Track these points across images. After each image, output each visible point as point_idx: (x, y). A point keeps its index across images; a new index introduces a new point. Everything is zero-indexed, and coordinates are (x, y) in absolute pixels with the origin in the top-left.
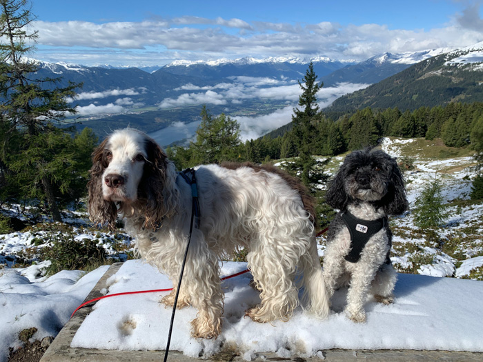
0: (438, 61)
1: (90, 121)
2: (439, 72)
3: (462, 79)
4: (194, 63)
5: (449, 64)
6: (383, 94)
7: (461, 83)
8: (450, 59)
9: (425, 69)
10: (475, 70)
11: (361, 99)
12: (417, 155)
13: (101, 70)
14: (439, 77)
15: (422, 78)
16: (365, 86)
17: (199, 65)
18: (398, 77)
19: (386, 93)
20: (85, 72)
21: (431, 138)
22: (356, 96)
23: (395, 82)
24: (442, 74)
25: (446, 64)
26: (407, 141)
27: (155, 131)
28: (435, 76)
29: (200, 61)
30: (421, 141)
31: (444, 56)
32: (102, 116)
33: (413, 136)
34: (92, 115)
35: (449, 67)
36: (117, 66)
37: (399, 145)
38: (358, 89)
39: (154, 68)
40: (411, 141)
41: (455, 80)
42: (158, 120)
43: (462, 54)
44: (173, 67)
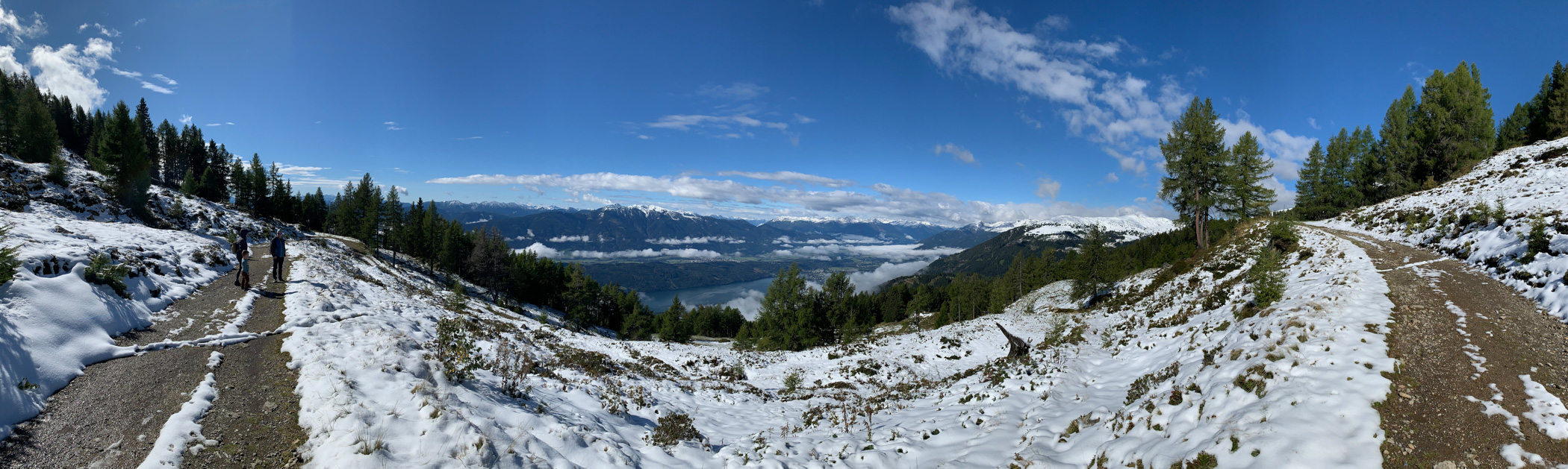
1: (695, 263)
2: (1020, 241)
3: (1036, 247)
4: (800, 219)
6: (975, 259)
11: (956, 263)
13: (712, 220)
16: (960, 251)
17: (802, 221)
18: (987, 244)
19: (978, 258)
20: (698, 220)
22: (951, 259)
23: (986, 248)
25: (1026, 234)
27: (752, 280)
29: (805, 219)
31: (1025, 227)
32: (705, 260)
34: (697, 258)
36: (726, 216)
38: (953, 253)
39: (760, 222)
41: (1031, 248)
42: (757, 270)
44: (778, 222)
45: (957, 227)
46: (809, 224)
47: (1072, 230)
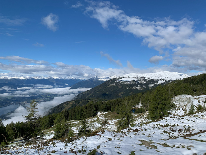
0: (113, 80)
2: (114, 84)
3: (122, 87)
5: (117, 82)
6: (96, 92)
7: (121, 88)
8: (117, 80)
9: (109, 83)
10: (125, 84)
11: (88, 94)
12: (109, 118)
14: (114, 86)
15: (109, 86)
16: (89, 89)
18: (101, 85)
21: (112, 111)
22: (86, 93)
23: (100, 87)
24: (115, 85)
25: (116, 81)
26: (105, 113)
28: (113, 86)
30: (110, 113)
31: (115, 79)
33: (107, 111)
35: (117, 83)
37: (103, 114)
40: (107, 113)
41: (120, 87)
43: (121, 78)
45: (87, 79)
46: (18, 80)
47: (135, 79)
